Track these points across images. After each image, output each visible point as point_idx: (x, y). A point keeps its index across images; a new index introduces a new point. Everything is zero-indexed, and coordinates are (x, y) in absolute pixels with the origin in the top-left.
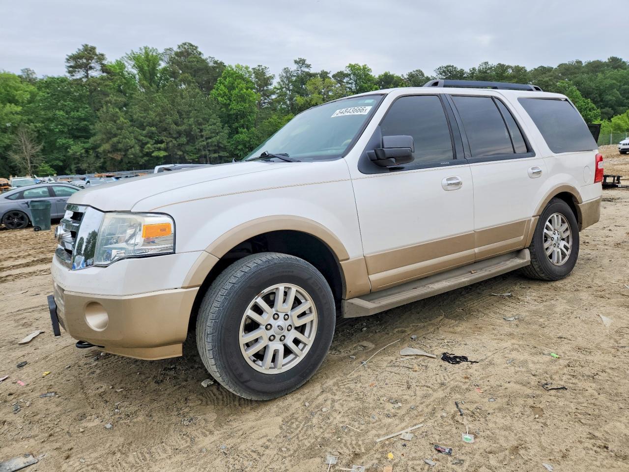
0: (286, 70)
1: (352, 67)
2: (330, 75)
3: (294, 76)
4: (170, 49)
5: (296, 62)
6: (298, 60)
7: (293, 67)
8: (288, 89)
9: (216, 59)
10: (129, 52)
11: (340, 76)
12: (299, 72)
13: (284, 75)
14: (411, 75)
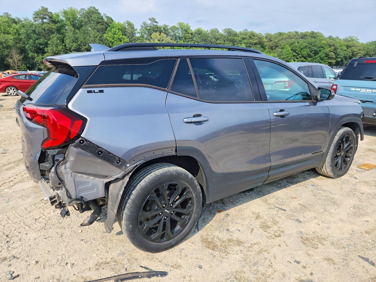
0: (144, 23)
1: (180, 24)
2: (168, 28)
3: (149, 27)
4: (84, 9)
5: (150, 19)
6: (151, 18)
7: (149, 22)
8: (145, 33)
9: (107, 15)
10: (62, 10)
11: (174, 28)
12: (152, 25)
13: (143, 25)
14: (212, 31)
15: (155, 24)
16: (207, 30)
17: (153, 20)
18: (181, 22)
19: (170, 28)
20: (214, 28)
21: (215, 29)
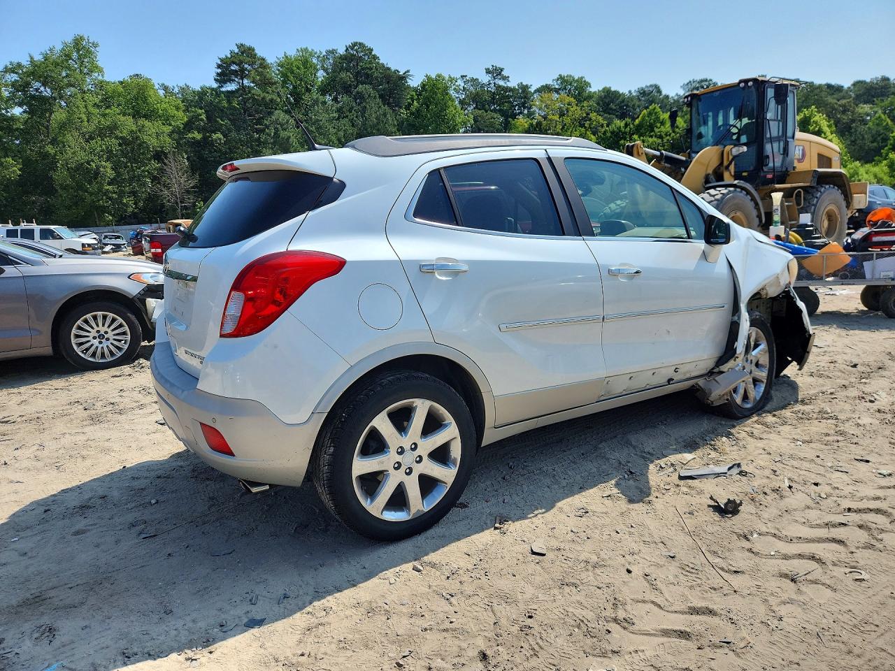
0: (475, 83)
1: (561, 78)
2: (532, 90)
5: (488, 71)
6: (491, 68)
11: (546, 89)
12: (492, 86)
13: (471, 89)
14: (643, 93)
15: (501, 83)
16: (630, 92)
17: (496, 72)
18: (564, 74)
19: (535, 91)
20: (648, 85)
21: (651, 86)
